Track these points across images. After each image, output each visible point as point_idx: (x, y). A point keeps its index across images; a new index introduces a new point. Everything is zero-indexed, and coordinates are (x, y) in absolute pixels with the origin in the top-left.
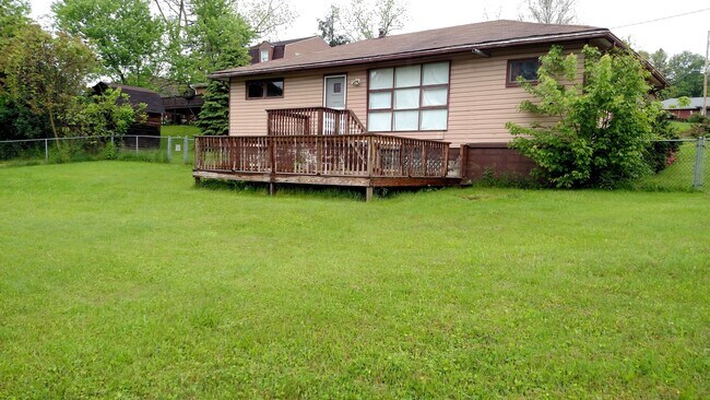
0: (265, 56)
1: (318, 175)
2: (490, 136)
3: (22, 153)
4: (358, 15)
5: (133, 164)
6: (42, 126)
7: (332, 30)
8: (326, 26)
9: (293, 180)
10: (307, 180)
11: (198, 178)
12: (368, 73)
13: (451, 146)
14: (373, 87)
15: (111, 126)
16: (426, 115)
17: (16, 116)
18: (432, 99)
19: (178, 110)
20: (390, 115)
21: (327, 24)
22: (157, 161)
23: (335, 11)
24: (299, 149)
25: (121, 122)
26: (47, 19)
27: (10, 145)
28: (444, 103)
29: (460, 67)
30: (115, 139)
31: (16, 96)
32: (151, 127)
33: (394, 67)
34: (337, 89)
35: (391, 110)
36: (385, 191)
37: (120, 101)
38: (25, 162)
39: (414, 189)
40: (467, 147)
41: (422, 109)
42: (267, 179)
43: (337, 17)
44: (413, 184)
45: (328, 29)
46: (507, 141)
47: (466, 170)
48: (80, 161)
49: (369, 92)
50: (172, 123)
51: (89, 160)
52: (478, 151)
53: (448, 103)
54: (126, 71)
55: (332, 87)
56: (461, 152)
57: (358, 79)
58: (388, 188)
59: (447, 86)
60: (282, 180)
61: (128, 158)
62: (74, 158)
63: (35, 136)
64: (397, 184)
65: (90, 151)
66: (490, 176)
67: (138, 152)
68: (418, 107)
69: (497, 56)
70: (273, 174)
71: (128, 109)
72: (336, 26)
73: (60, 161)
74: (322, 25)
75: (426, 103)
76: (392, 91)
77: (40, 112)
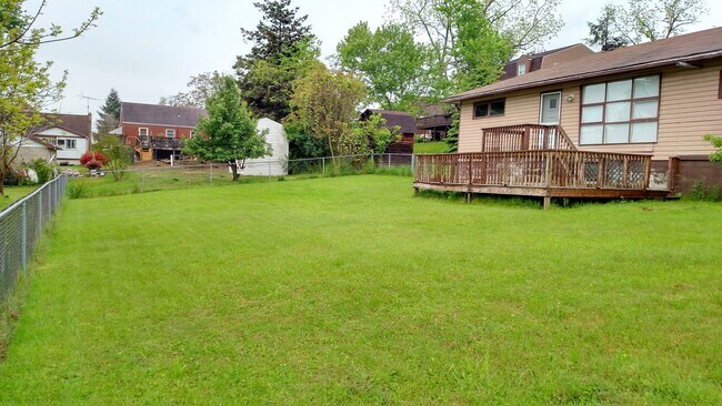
0: (522, 69)
1: (505, 186)
2: (702, 148)
3: (310, 169)
4: (636, 14)
5: (384, 177)
6: (323, 147)
7: (606, 33)
8: (599, 31)
9: (485, 190)
10: (496, 191)
11: (417, 189)
12: (581, 89)
13: (653, 158)
14: (585, 102)
15: (373, 146)
16: (636, 127)
17: (306, 140)
18: (644, 111)
19: (437, 128)
20: (601, 127)
21: (600, 28)
22: (403, 175)
23: (610, 13)
24: (507, 163)
25: (380, 143)
26: (331, 59)
27: (302, 162)
28: (655, 116)
29: (670, 79)
30: (375, 156)
31: (306, 125)
32: (405, 146)
33: (607, 82)
34: (553, 105)
35: (603, 123)
36: (566, 202)
37: (379, 125)
38: (309, 175)
39: (603, 201)
40: (677, 160)
41: (632, 122)
42: (465, 190)
43: (613, 19)
44: (601, 196)
45: (600, 34)
46: (708, 153)
47: (675, 182)
48: (347, 175)
49: (581, 106)
50: (432, 140)
51: (354, 174)
52: (689, 164)
53: (659, 115)
54: (392, 97)
55: (548, 103)
56: (670, 165)
57: (574, 95)
58: (569, 198)
59: (659, 99)
60: (476, 190)
61: (383, 172)
62: (344, 173)
63: (318, 155)
64: (580, 195)
65: (355, 167)
66: (698, 188)
67: (390, 167)
68: (628, 120)
69: (709, 67)
70: (470, 185)
71: (385, 132)
72: (611, 28)
73: (333, 175)
74: (594, 29)
75: (637, 116)
76: (604, 104)
77: (320, 136)
